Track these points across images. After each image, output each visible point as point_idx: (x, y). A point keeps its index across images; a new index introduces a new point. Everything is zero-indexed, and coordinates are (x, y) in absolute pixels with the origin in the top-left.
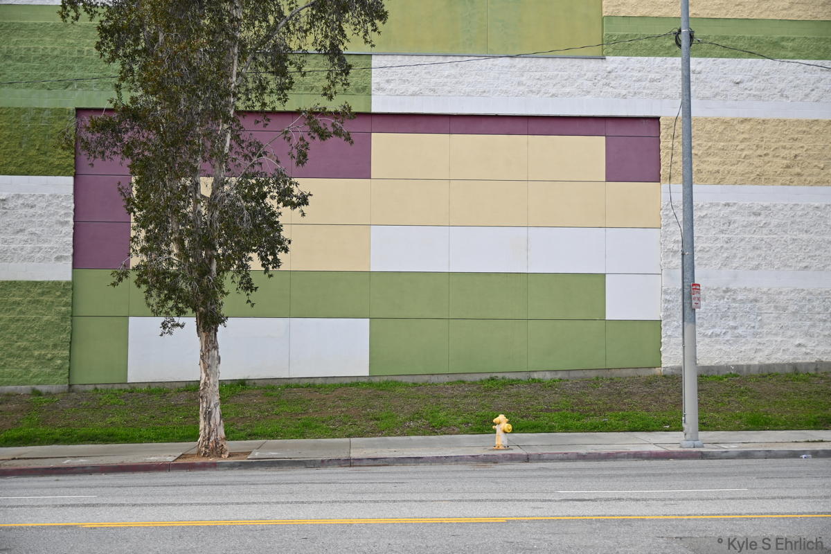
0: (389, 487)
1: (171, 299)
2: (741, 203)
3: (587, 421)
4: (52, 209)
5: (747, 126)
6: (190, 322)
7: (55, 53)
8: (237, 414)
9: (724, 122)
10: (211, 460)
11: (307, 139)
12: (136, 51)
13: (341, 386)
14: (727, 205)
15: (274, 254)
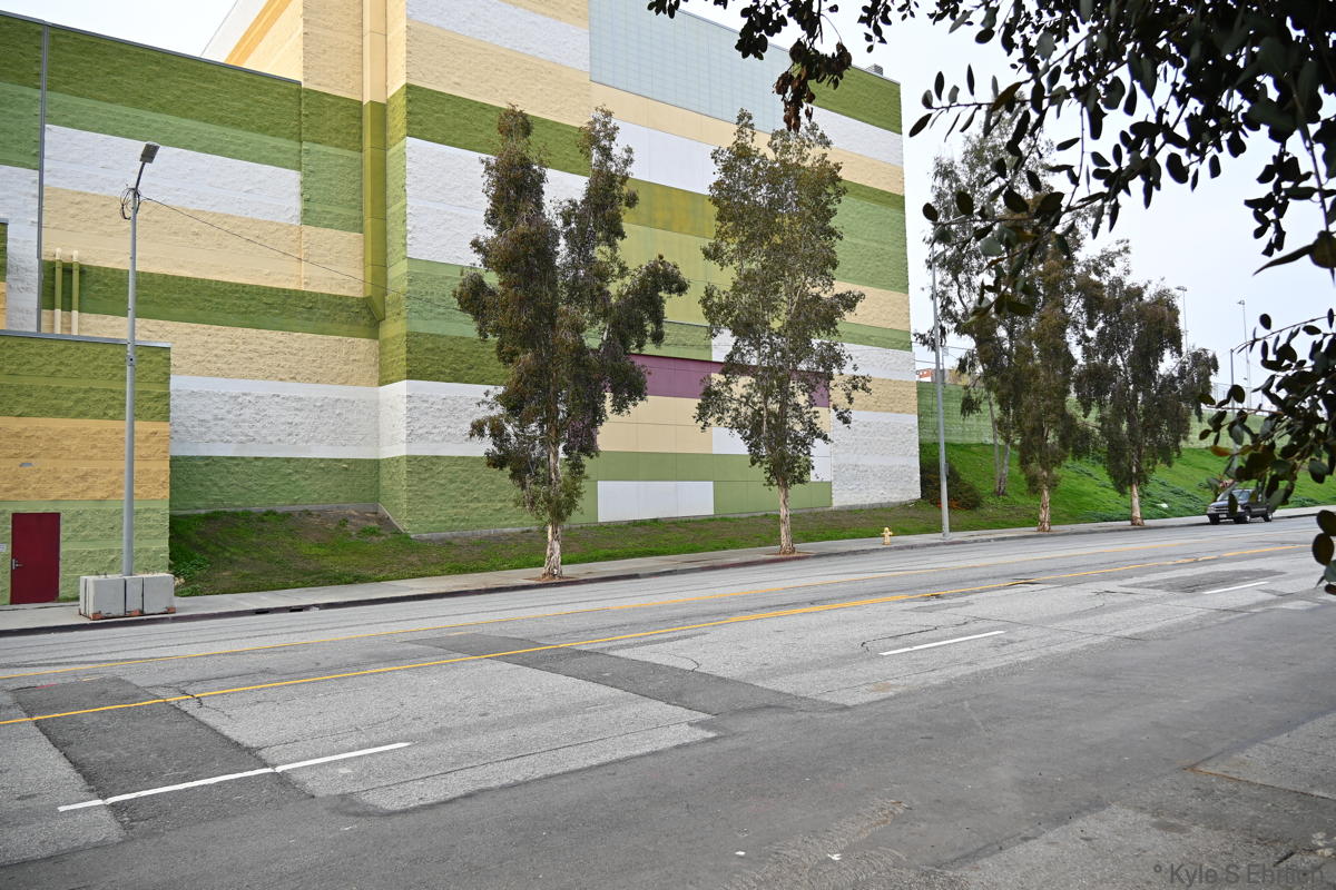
10: (790, 556)
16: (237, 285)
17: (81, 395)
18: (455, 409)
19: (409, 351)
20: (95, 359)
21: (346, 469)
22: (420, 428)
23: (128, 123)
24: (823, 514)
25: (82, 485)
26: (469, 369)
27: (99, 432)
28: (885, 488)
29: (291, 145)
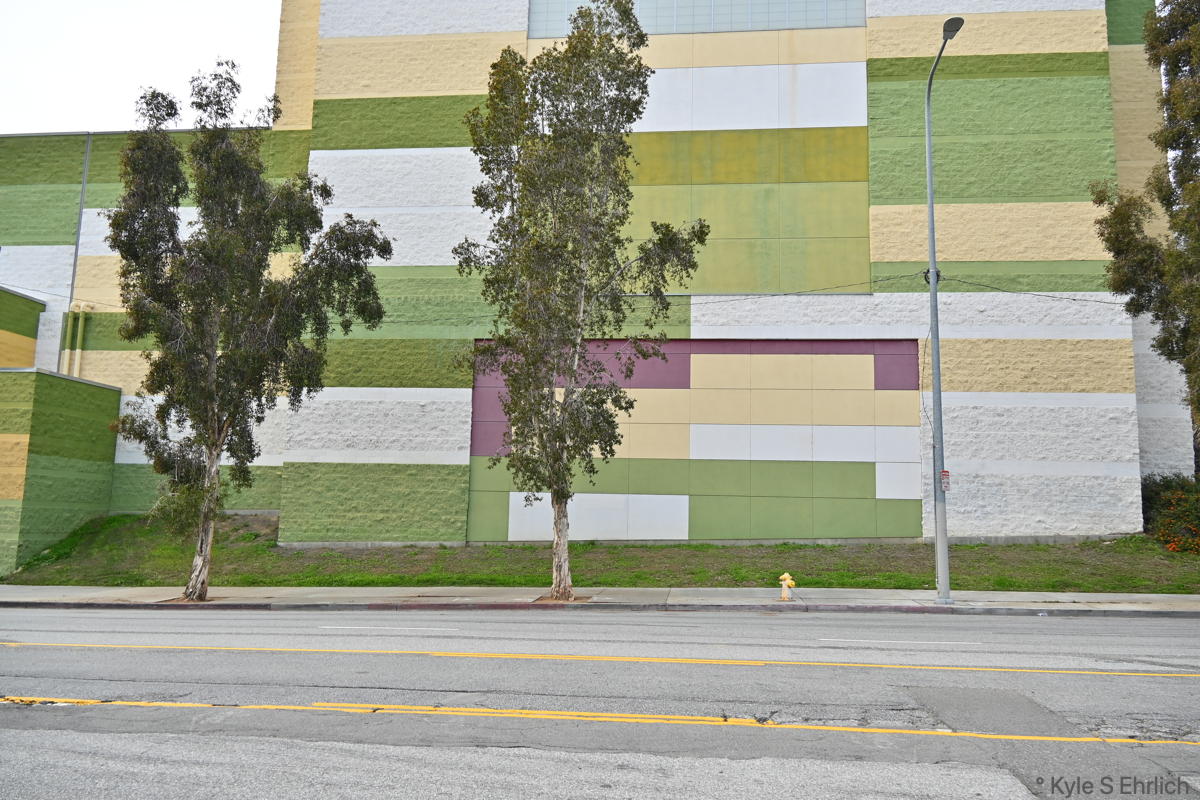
0: (684, 630)
1: (532, 478)
2: (987, 407)
3: (860, 580)
4: (456, 412)
5: (990, 345)
6: (547, 496)
7: (462, 299)
8: (587, 567)
9: (971, 342)
10: (561, 602)
11: (633, 358)
12: (510, 296)
13: (667, 547)
14: (976, 408)
15: (611, 447)
26: (356, 372)
28: (1047, 513)
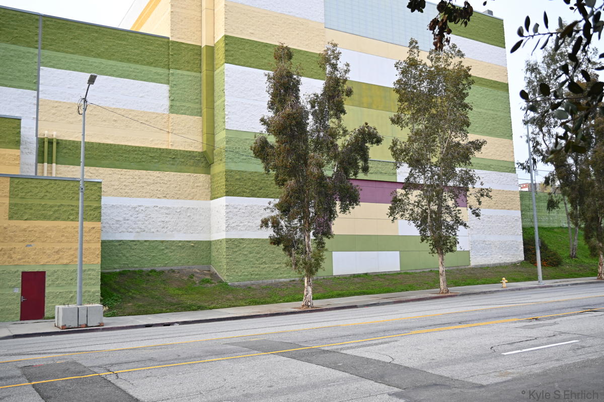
2: (486, 215)
14: (483, 215)
16: (136, 147)
17: (57, 208)
18: (252, 212)
19: (226, 181)
20: (64, 189)
21: (193, 246)
22: (233, 223)
23: (82, 64)
24: (465, 270)
25: (57, 257)
26: (260, 189)
27: (65, 228)
28: (502, 254)
29: (165, 71)
